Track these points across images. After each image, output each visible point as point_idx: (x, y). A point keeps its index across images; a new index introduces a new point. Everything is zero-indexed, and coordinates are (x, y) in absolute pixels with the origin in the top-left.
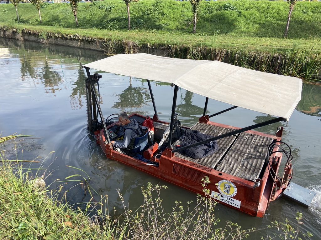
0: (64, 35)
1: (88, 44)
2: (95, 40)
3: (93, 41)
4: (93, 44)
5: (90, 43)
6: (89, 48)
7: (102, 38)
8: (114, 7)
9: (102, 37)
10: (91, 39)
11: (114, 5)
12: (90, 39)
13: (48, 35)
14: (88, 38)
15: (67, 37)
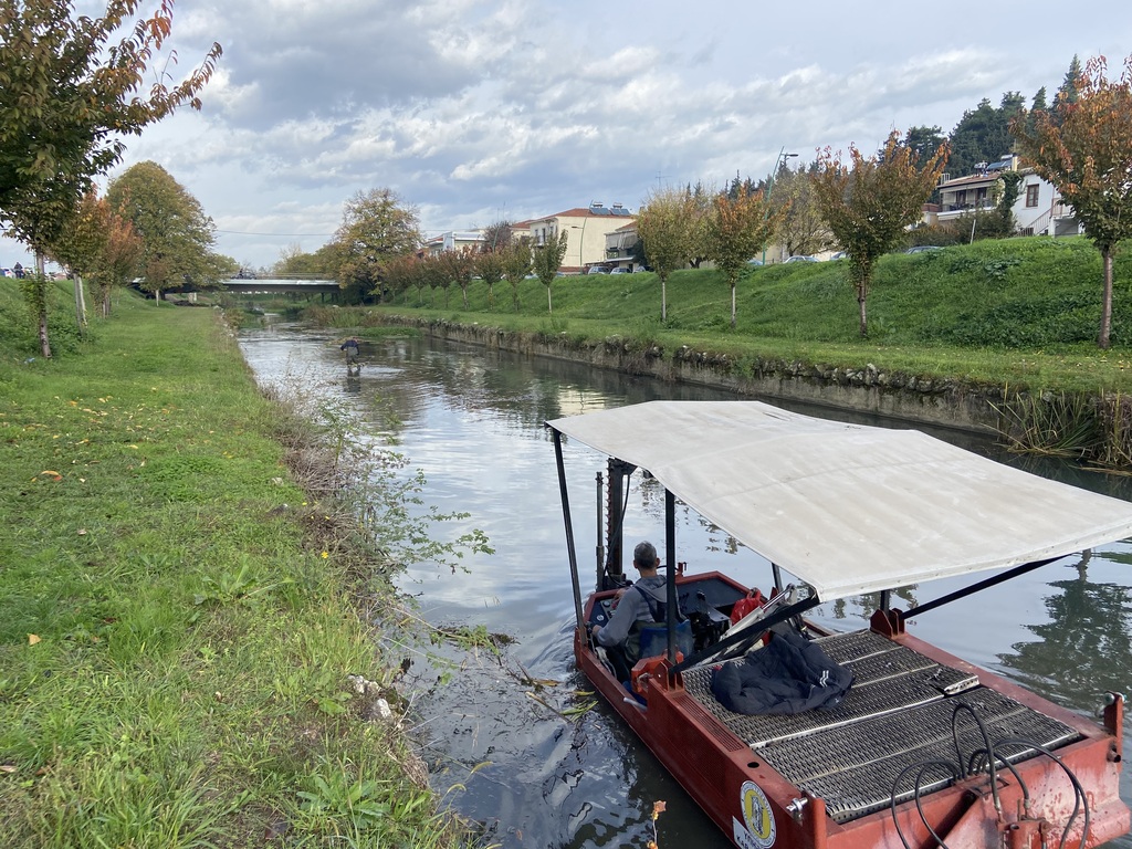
0: (819, 368)
1: (916, 402)
2: (951, 390)
3: (937, 393)
4: (939, 401)
5: (925, 399)
6: (918, 418)
7: (985, 379)
8: (1017, 261)
9: (984, 377)
10: (933, 385)
11: (1017, 255)
12: (928, 383)
13: (761, 366)
14: (918, 378)
15: (830, 377)
